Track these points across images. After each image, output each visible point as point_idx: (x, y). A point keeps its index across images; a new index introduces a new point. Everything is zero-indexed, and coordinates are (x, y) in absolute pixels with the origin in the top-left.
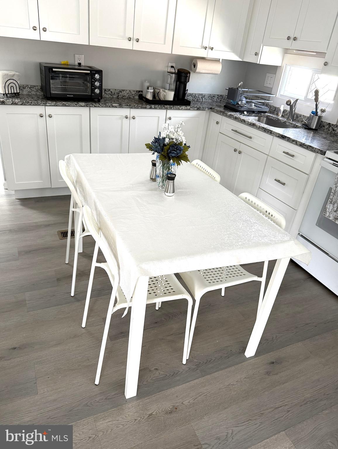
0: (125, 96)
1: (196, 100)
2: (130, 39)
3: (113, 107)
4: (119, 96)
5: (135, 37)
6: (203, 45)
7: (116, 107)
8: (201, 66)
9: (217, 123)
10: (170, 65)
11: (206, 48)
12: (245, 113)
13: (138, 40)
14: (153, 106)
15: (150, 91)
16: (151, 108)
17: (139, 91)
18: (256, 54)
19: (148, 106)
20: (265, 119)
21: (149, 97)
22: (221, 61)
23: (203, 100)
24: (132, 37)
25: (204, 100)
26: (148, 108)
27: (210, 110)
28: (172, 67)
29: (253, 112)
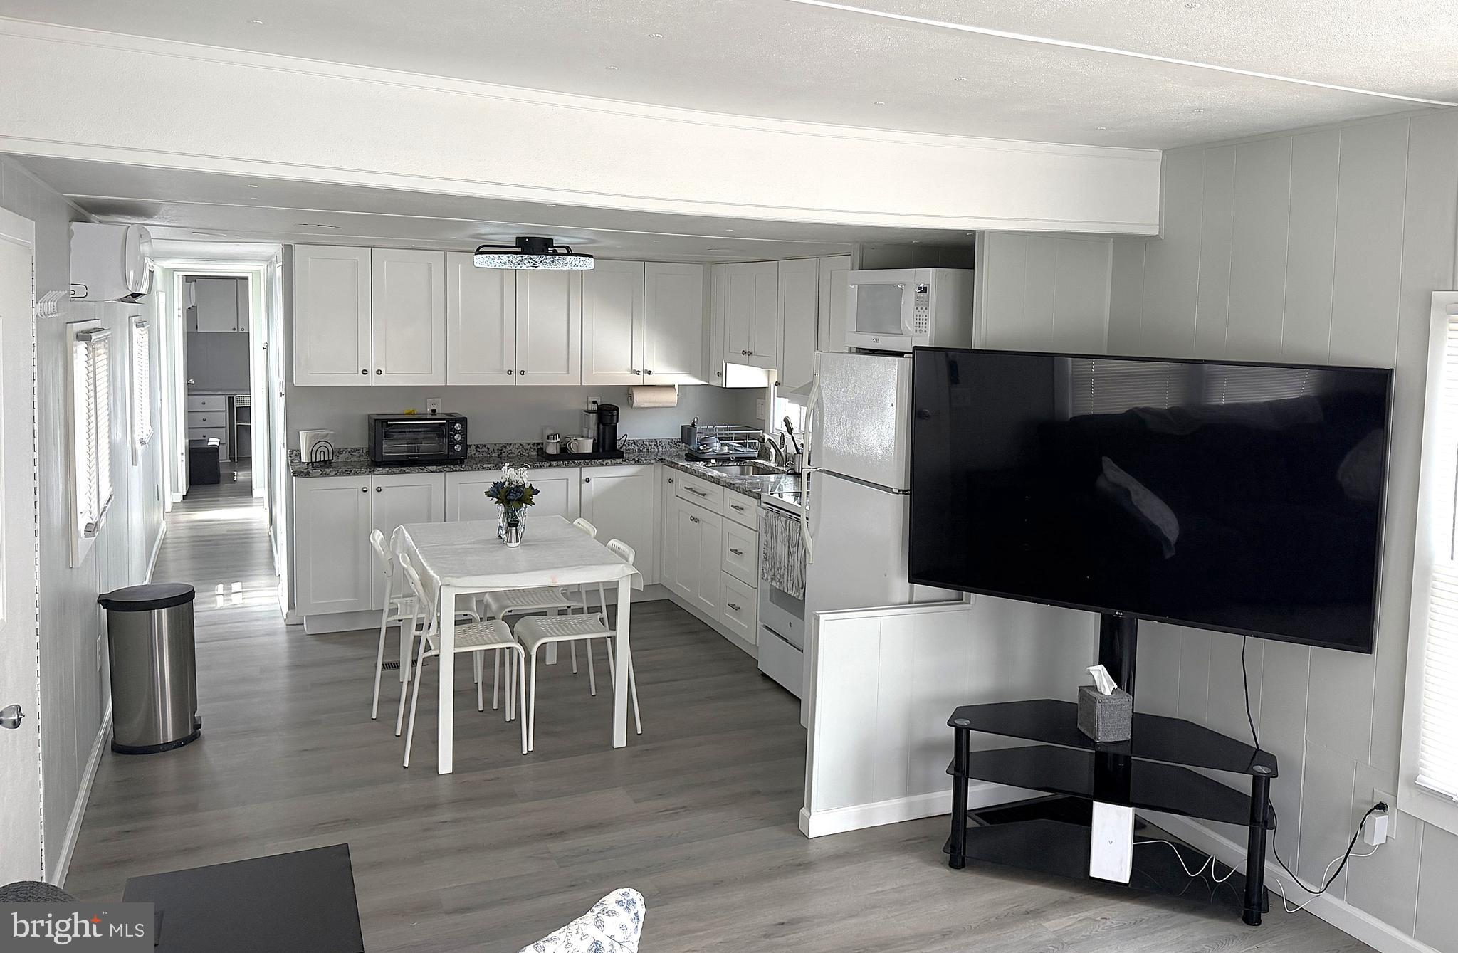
0: (512, 453)
1: (645, 450)
2: (510, 373)
3: (484, 469)
4: (501, 453)
5: (519, 369)
6: (633, 368)
7: (490, 469)
8: (640, 398)
9: (671, 481)
10: (591, 399)
11: (638, 373)
12: (713, 461)
13: (522, 373)
14: (554, 463)
15: (552, 441)
16: (551, 466)
17: (538, 444)
18: (720, 374)
19: (546, 464)
20: (751, 468)
21: (552, 450)
22: (676, 387)
23: (658, 449)
24: (513, 369)
25: (661, 449)
26: (545, 466)
27: (660, 464)
28: (595, 402)
29: (729, 459)
